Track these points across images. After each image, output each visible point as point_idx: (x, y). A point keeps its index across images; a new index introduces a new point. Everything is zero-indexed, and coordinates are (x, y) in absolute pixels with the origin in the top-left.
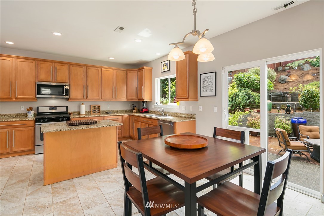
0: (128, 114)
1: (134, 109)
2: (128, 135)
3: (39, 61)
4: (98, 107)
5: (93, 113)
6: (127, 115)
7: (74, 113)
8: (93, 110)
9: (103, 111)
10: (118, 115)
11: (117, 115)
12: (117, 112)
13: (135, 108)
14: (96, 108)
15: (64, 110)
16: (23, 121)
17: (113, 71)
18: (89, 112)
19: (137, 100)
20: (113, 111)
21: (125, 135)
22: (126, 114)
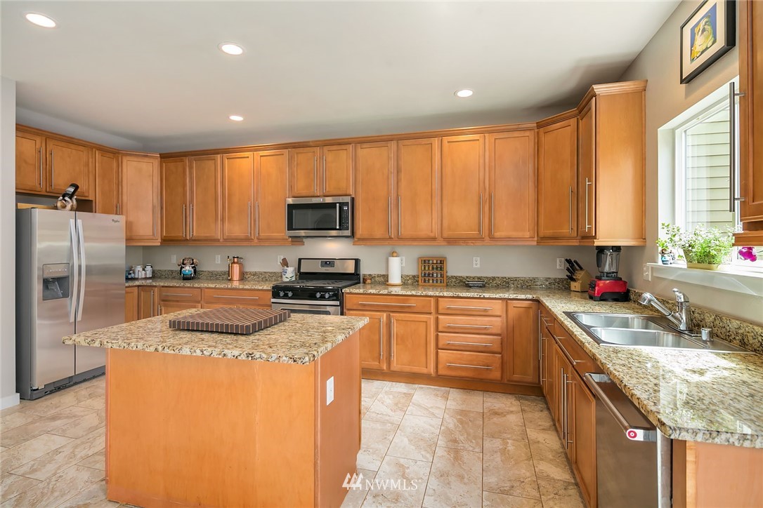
0: (530, 297)
1: (572, 279)
2: (530, 378)
3: (294, 147)
4: (439, 266)
5: (425, 282)
6: (526, 300)
7: (377, 279)
8: (425, 274)
9: (456, 277)
10: (487, 295)
11: (484, 298)
12: (505, 284)
13: (579, 275)
14: (433, 268)
15: (350, 268)
16: (255, 290)
17: (482, 140)
18: (414, 277)
19: (575, 243)
20: (494, 279)
21: (516, 377)
22: (523, 297)
